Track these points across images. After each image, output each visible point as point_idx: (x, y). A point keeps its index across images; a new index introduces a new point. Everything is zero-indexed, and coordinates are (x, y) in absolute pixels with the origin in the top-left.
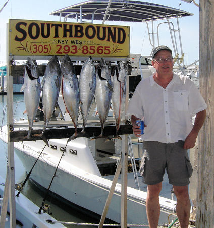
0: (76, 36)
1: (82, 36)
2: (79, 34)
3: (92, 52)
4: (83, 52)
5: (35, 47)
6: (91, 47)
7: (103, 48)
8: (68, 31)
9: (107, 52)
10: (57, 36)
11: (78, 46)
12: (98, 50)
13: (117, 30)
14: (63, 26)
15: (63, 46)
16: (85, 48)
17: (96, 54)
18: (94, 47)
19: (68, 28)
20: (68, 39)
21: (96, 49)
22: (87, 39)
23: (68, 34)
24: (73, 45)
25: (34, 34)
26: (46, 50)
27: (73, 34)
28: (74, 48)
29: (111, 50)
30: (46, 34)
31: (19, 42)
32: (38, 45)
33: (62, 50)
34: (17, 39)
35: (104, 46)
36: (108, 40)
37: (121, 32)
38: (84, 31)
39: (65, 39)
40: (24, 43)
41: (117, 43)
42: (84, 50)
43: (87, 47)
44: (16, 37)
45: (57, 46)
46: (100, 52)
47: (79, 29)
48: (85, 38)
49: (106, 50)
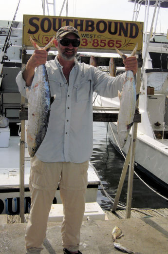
0: (87, 30)
1: (92, 30)
2: (90, 28)
3: (103, 45)
4: (93, 45)
5: (47, 39)
6: (101, 41)
7: (114, 41)
8: (79, 25)
9: (118, 45)
11: (89, 39)
12: (109, 43)
13: (129, 26)
14: (74, 21)
16: (96, 41)
17: (107, 47)
18: (105, 40)
19: (79, 22)
21: (107, 42)
22: (98, 33)
23: (79, 27)
24: (83, 38)
25: (46, 28)
27: (84, 28)
28: (84, 41)
29: (122, 43)
30: (57, 27)
31: (32, 35)
32: (49, 37)
34: (30, 32)
35: (115, 40)
36: (120, 35)
37: (134, 27)
38: (95, 26)
40: (36, 35)
41: (129, 37)
42: (94, 43)
43: (98, 41)
44: (29, 30)
46: (111, 45)
47: (90, 23)
48: (95, 32)
49: (117, 43)
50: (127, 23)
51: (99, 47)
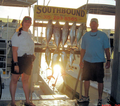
0: (62, 13)
1: (65, 13)
2: (64, 12)
3: (69, 19)
4: (65, 19)
5: (45, 16)
9: (76, 20)
10: (54, 12)
11: (63, 17)
13: (81, 11)
15: (56, 16)
17: (71, 20)
19: (59, 9)
20: (59, 13)
21: (71, 18)
22: (67, 14)
23: (59, 12)
25: (44, 11)
26: (49, 18)
28: (61, 17)
29: (78, 19)
30: (49, 11)
31: (38, 14)
33: (56, 18)
35: (75, 18)
36: (77, 15)
37: (83, 12)
38: (66, 11)
40: (40, 14)
41: (81, 16)
43: (67, 18)
44: (37, 12)
45: (54, 16)
46: (73, 20)
47: (64, 10)
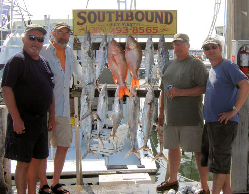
0: (127, 19)
1: (132, 19)
2: (130, 18)
3: (142, 31)
4: (133, 32)
5: (93, 29)
6: (140, 28)
8: (120, 16)
9: (155, 31)
10: (110, 20)
11: (129, 27)
12: (147, 30)
13: (164, 14)
14: (115, 13)
17: (145, 33)
18: (143, 28)
19: (120, 14)
20: (120, 22)
21: (145, 29)
22: (137, 22)
24: (124, 26)
25: (92, 19)
27: (125, 18)
28: (125, 29)
29: (159, 29)
30: (101, 19)
31: (80, 26)
32: (95, 27)
34: (79, 24)
35: (152, 27)
36: (156, 22)
37: (169, 15)
38: (134, 16)
39: (117, 22)
40: (84, 26)
41: (165, 24)
42: (134, 30)
43: (137, 29)
44: (78, 22)
45: (111, 28)
46: (149, 31)
47: (129, 14)
48: (134, 21)
49: (154, 29)
50: (162, 12)
51: (138, 33)
